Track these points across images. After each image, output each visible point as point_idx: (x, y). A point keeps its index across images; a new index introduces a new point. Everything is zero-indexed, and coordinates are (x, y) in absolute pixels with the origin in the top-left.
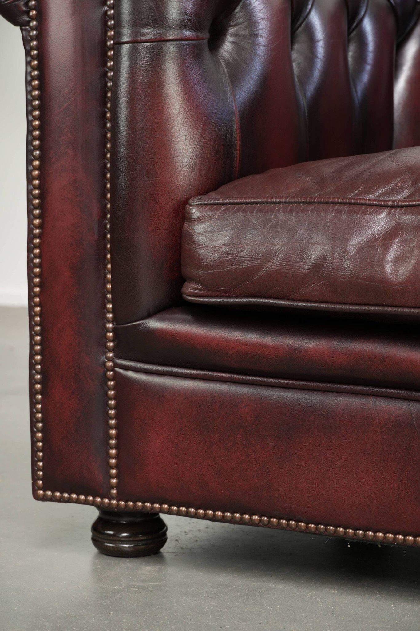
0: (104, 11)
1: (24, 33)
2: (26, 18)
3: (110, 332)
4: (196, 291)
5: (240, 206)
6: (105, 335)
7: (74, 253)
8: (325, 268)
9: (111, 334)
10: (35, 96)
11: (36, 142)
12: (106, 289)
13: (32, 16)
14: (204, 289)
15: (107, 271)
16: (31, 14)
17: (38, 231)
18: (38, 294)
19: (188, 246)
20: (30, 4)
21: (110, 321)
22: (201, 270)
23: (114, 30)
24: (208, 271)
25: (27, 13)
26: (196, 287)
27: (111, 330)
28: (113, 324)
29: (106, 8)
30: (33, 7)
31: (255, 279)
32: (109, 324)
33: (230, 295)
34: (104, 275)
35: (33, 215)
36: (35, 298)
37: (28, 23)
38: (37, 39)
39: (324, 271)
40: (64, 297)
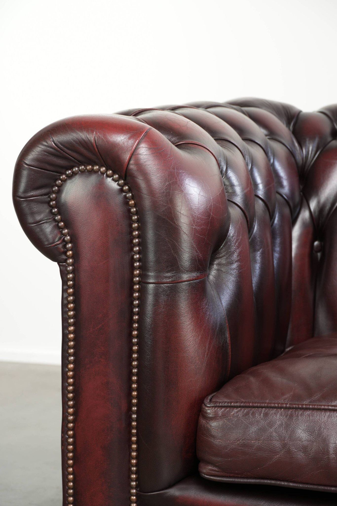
0: (131, 256)
1: (62, 268)
2: (64, 257)
3: (134, 496)
4: (213, 472)
5: (249, 409)
6: (130, 498)
7: (106, 437)
8: (323, 461)
9: (134, 497)
10: (70, 315)
11: (71, 350)
12: (131, 464)
13: (69, 255)
14: (221, 471)
15: (131, 450)
16: (68, 254)
17: (71, 417)
18: (71, 465)
19: (207, 438)
20: (67, 246)
21: (133, 488)
22: (220, 458)
23: (139, 270)
24: (226, 459)
25: (65, 253)
26: (213, 469)
27: (134, 494)
28: (136, 490)
29: (133, 253)
30: (70, 249)
31: (265, 467)
32: (133, 490)
33: (242, 476)
34: (129, 453)
35: (68, 406)
36: (68, 468)
37: (65, 261)
38: (73, 273)
39: (322, 462)
40: (96, 470)
